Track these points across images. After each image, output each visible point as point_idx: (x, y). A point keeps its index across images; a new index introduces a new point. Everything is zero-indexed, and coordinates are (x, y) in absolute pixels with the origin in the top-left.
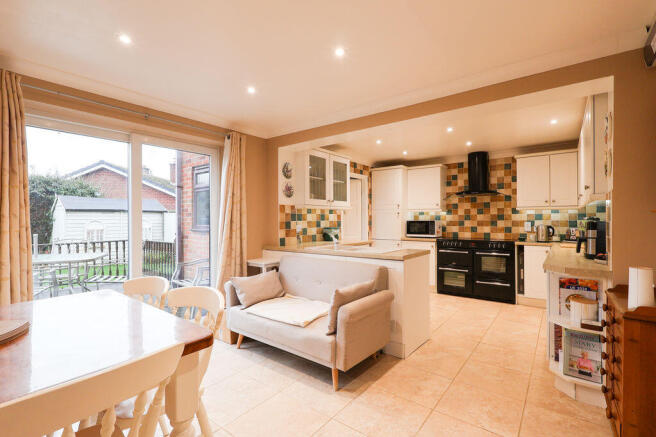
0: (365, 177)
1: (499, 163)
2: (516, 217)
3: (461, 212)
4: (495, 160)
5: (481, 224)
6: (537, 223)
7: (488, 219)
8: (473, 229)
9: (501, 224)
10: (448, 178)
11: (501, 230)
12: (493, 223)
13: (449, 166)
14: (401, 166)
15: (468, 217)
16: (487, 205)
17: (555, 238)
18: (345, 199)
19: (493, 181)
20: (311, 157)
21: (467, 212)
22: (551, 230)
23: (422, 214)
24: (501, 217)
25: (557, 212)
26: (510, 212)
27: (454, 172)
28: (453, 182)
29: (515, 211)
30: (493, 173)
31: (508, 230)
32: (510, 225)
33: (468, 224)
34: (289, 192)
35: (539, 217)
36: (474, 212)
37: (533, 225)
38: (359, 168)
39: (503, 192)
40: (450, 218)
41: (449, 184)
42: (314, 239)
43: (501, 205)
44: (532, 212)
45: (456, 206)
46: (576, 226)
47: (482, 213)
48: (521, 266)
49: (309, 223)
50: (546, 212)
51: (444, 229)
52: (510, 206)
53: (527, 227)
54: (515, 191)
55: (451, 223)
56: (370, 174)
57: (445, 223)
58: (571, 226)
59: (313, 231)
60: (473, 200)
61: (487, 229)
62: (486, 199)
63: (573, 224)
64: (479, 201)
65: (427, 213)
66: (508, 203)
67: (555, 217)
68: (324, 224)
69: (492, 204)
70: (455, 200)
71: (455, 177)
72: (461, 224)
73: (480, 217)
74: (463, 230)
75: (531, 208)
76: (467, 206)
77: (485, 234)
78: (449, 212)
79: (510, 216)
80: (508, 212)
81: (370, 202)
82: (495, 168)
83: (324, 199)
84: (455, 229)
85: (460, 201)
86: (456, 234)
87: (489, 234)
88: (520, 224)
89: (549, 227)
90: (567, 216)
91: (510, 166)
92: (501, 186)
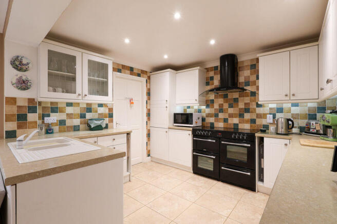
0: (143, 79)
1: (246, 64)
2: (260, 111)
3: (216, 106)
4: (243, 62)
5: (231, 116)
6: (278, 115)
7: (238, 112)
8: (225, 120)
9: (247, 116)
10: (207, 79)
11: (247, 122)
12: (241, 116)
13: (208, 70)
14: (169, 70)
15: (221, 110)
16: (236, 100)
17: (294, 130)
18: (106, 94)
19: (241, 79)
20: (49, 51)
21: (221, 105)
22: (290, 123)
23: (189, 107)
24: (247, 110)
25: (296, 105)
26: (255, 106)
27: (211, 74)
28: (211, 82)
29: (258, 106)
30: (240, 73)
31: (253, 121)
32: (254, 117)
33: (221, 116)
34: (23, 85)
35: (280, 110)
36: (226, 106)
37: (274, 117)
38: (135, 71)
39: (249, 89)
40: (208, 111)
41: (207, 84)
42: (76, 128)
43: (247, 100)
44: (274, 106)
45: (212, 101)
46: (315, 119)
47: (232, 107)
48: (261, 156)
49: (67, 114)
50: (286, 106)
51: (203, 120)
52: (254, 101)
53: (269, 119)
54: (258, 88)
55: (209, 115)
56: (149, 78)
57: (204, 115)
58: (310, 119)
59: (77, 122)
60: (225, 96)
61: (236, 120)
62: (236, 95)
63: (312, 117)
64: (229, 97)
65: (193, 107)
66: (253, 98)
67: (295, 110)
68: (89, 116)
69: (240, 99)
70: (212, 96)
71: (212, 78)
72: (216, 115)
73: (231, 111)
74: (217, 120)
75: (272, 102)
76: (221, 101)
77: (235, 124)
78: (208, 106)
79: (255, 110)
80: (254, 106)
81: (149, 99)
82: (242, 69)
83: (75, 93)
84: (212, 120)
85: (216, 97)
86: (212, 124)
87: (237, 124)
88: (263, 116)
89: (288, 120)
90: (306, 109)
91: (254, 66)
92: (247, 84)
